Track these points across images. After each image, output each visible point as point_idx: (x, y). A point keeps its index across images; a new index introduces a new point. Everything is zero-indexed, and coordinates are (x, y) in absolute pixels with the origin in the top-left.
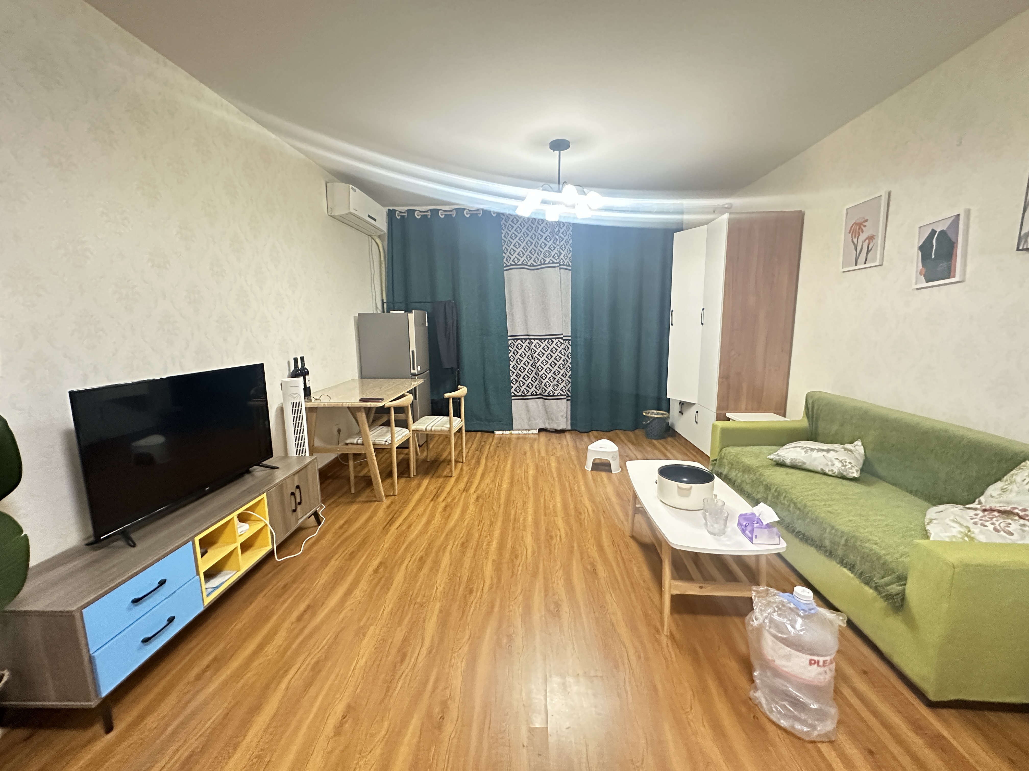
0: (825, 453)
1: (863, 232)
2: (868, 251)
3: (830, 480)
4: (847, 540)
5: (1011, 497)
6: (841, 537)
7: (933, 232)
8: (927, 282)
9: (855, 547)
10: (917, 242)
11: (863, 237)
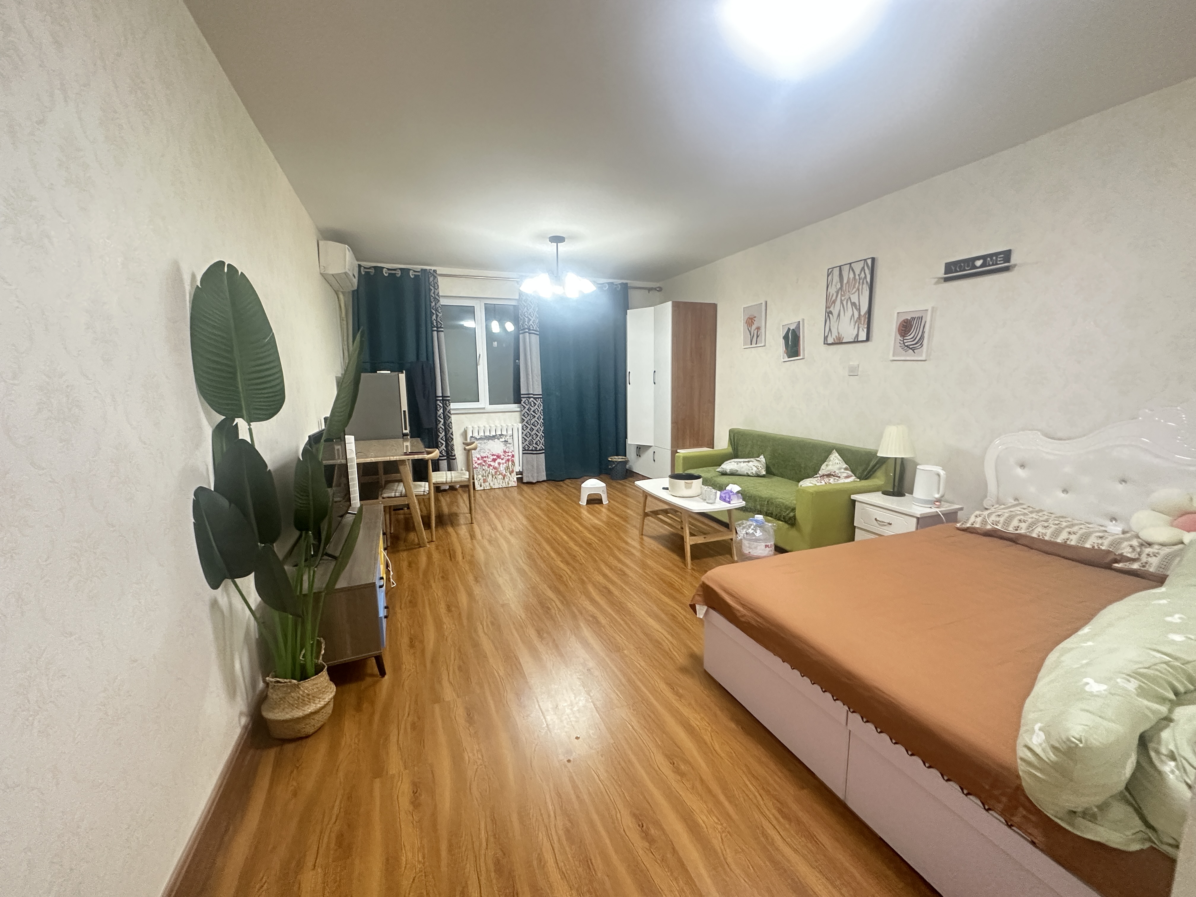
0: (747, 463)
1: (753, 324)
2: (757, 337)
3: (752, 478)
4: (768, 502)
5: (830, 467)
6: (765, 501)
7: (789, 329)
8: (789, 358)
9: (772, 503)
10: (782, 333)
11: (754, 327)
